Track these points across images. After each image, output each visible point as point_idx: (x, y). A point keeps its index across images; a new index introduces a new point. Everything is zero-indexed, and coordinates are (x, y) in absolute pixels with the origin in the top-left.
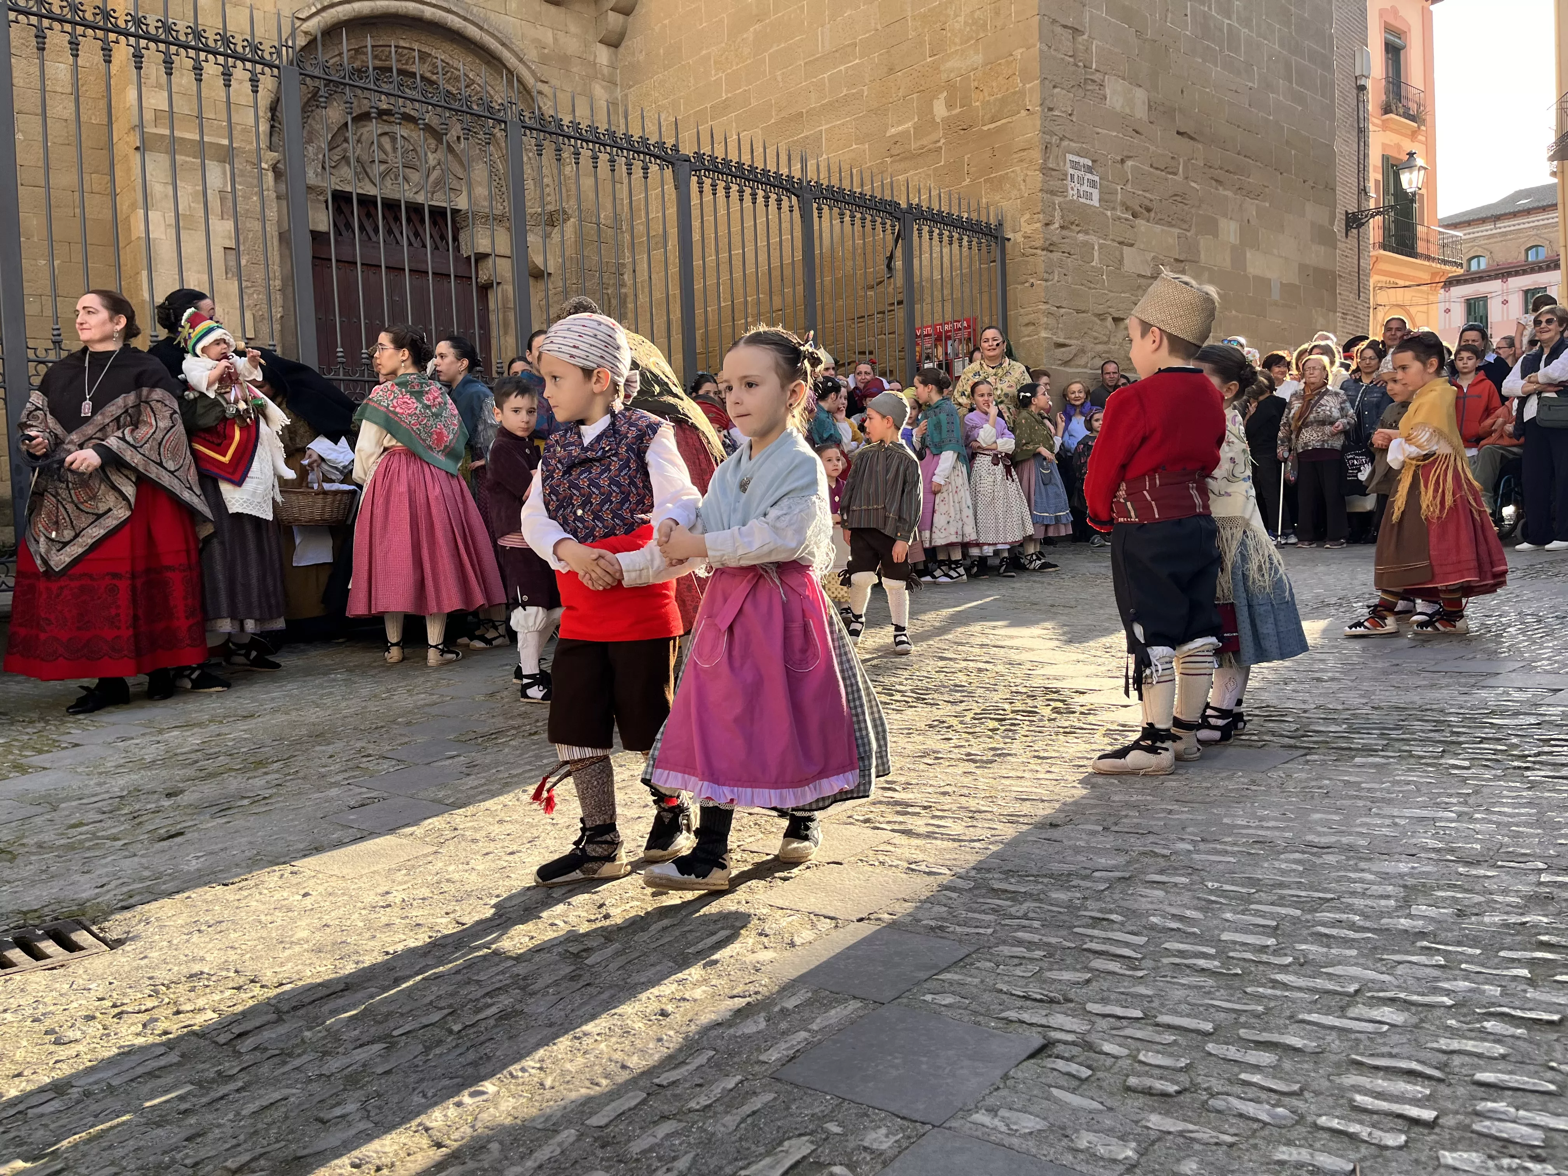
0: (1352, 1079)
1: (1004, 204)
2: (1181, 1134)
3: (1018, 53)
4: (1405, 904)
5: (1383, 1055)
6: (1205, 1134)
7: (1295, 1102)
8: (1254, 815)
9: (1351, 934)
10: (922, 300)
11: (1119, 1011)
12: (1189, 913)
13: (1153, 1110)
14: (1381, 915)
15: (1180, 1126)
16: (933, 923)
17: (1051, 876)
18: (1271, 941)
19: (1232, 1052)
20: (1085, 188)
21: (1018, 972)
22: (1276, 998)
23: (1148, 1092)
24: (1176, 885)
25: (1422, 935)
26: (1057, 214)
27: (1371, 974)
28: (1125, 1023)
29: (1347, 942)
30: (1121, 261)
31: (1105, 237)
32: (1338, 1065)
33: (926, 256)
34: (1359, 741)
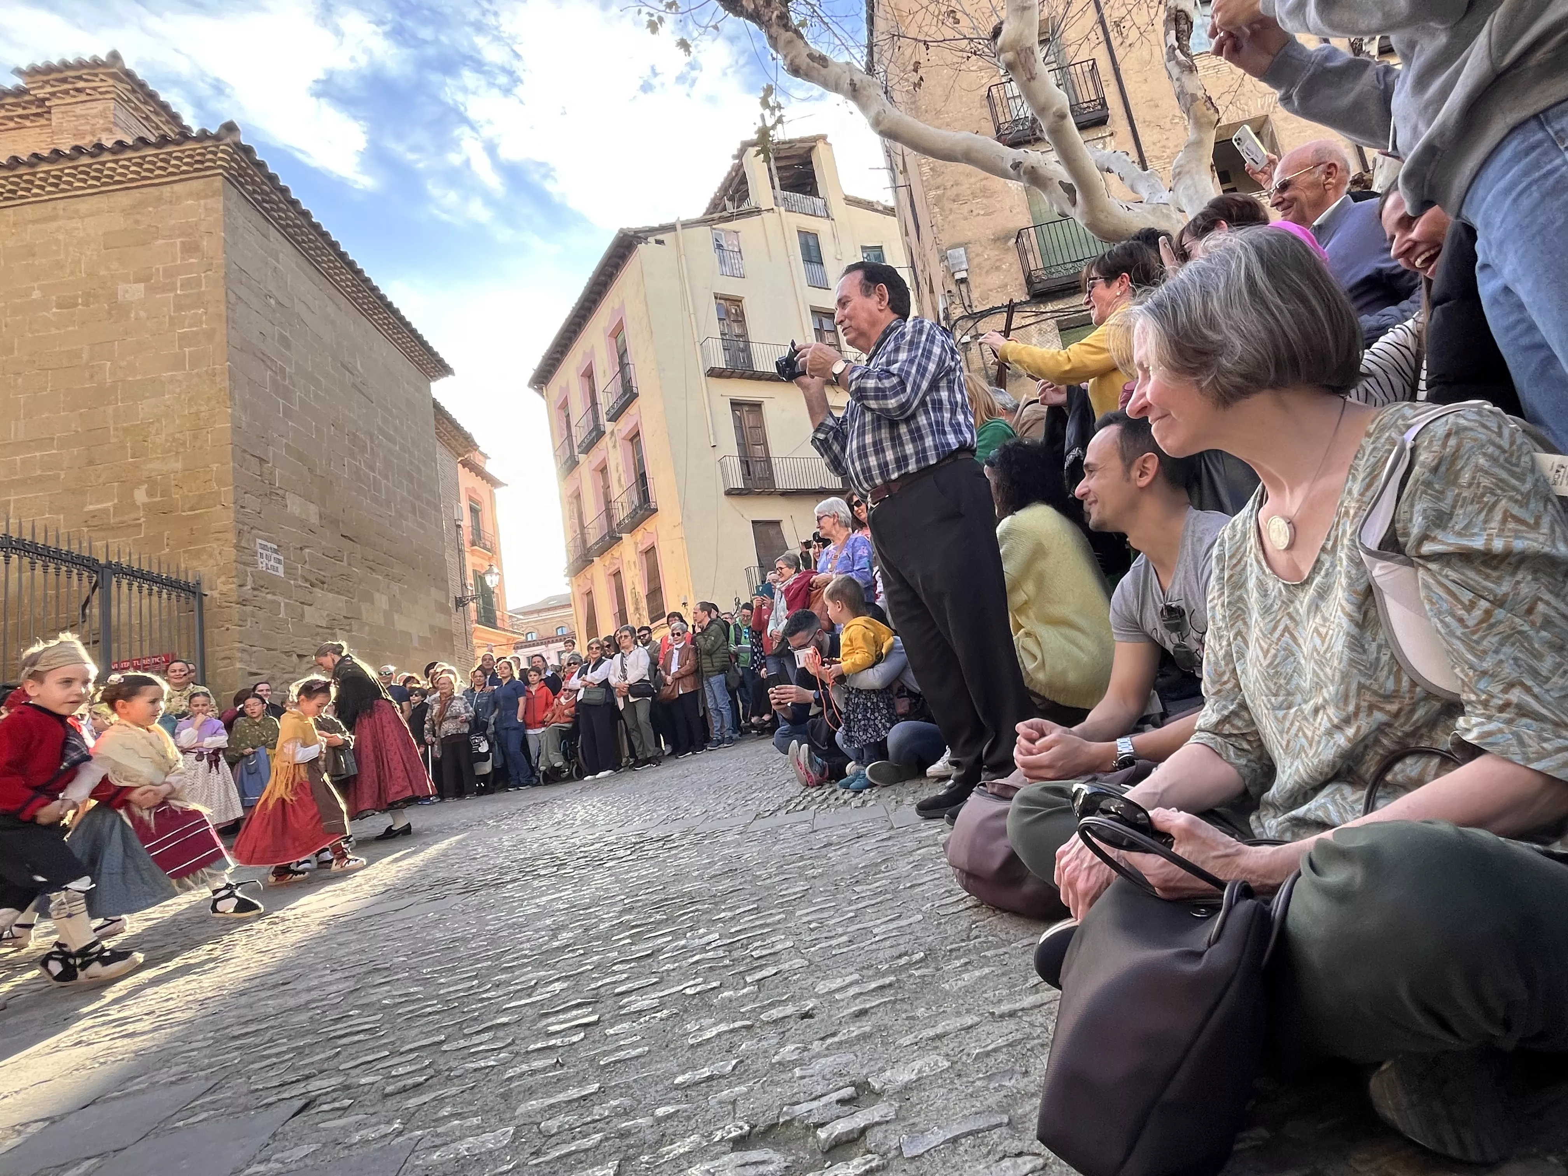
0: (544, 1022)
1: (201, 569)
2: (434, 1099)
3: (215, 466)
4: (554, 937)
5: (559, 1005)
6: (454, 1090)
7: (510, 1048)
8: (447, 930)
9: (526, 961)
10: (118, 640)
11: (369, 1058)
12: (412, 990)
13: (410, 1098)
14: (542, 945)
15: (433, 1095)
16: (173, 1079)
17: (291, 1010)
18: (475, 982)
19: (462, 1043)
20: (272, 563)
21: (271, 1074)
22: (485, 1007)
23: (404, 1090)
24: (398, 980)
25: (568, 946)
26: (249, 579)
27: (542, 973)
28: (374, 1063)
29: (525, 965)
30: (302, 615)
31: (290, 598)
32: (532, 1021)
33: (124, 606)
34: (509, 878)
